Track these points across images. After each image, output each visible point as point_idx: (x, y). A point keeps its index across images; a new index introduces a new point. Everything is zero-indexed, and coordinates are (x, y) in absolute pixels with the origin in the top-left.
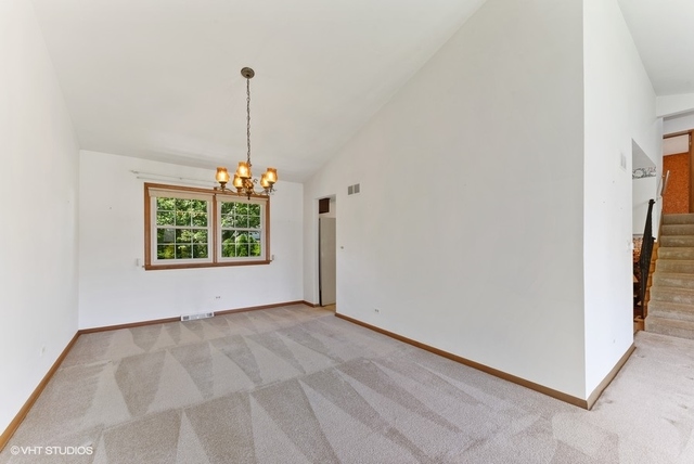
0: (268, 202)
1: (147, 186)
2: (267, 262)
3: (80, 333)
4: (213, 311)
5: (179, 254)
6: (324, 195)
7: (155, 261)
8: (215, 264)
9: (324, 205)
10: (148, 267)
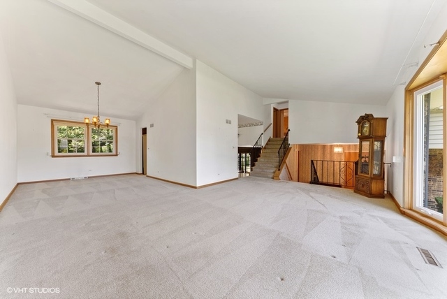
0: (117, 129)
1: (52, 121)
2: (117, 155)
3: (18, 184)
4: (87, 176)
5: (70, 151)
6: (144, 127)
7: (56, 153)
8: (88, 156)
9: (144, 131)
10: (53, 156)
